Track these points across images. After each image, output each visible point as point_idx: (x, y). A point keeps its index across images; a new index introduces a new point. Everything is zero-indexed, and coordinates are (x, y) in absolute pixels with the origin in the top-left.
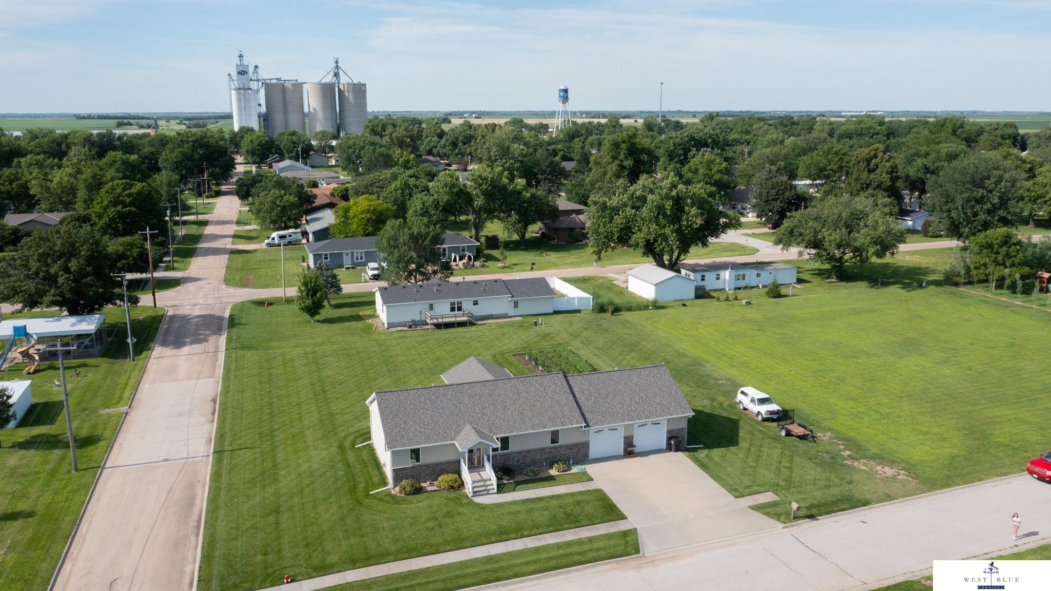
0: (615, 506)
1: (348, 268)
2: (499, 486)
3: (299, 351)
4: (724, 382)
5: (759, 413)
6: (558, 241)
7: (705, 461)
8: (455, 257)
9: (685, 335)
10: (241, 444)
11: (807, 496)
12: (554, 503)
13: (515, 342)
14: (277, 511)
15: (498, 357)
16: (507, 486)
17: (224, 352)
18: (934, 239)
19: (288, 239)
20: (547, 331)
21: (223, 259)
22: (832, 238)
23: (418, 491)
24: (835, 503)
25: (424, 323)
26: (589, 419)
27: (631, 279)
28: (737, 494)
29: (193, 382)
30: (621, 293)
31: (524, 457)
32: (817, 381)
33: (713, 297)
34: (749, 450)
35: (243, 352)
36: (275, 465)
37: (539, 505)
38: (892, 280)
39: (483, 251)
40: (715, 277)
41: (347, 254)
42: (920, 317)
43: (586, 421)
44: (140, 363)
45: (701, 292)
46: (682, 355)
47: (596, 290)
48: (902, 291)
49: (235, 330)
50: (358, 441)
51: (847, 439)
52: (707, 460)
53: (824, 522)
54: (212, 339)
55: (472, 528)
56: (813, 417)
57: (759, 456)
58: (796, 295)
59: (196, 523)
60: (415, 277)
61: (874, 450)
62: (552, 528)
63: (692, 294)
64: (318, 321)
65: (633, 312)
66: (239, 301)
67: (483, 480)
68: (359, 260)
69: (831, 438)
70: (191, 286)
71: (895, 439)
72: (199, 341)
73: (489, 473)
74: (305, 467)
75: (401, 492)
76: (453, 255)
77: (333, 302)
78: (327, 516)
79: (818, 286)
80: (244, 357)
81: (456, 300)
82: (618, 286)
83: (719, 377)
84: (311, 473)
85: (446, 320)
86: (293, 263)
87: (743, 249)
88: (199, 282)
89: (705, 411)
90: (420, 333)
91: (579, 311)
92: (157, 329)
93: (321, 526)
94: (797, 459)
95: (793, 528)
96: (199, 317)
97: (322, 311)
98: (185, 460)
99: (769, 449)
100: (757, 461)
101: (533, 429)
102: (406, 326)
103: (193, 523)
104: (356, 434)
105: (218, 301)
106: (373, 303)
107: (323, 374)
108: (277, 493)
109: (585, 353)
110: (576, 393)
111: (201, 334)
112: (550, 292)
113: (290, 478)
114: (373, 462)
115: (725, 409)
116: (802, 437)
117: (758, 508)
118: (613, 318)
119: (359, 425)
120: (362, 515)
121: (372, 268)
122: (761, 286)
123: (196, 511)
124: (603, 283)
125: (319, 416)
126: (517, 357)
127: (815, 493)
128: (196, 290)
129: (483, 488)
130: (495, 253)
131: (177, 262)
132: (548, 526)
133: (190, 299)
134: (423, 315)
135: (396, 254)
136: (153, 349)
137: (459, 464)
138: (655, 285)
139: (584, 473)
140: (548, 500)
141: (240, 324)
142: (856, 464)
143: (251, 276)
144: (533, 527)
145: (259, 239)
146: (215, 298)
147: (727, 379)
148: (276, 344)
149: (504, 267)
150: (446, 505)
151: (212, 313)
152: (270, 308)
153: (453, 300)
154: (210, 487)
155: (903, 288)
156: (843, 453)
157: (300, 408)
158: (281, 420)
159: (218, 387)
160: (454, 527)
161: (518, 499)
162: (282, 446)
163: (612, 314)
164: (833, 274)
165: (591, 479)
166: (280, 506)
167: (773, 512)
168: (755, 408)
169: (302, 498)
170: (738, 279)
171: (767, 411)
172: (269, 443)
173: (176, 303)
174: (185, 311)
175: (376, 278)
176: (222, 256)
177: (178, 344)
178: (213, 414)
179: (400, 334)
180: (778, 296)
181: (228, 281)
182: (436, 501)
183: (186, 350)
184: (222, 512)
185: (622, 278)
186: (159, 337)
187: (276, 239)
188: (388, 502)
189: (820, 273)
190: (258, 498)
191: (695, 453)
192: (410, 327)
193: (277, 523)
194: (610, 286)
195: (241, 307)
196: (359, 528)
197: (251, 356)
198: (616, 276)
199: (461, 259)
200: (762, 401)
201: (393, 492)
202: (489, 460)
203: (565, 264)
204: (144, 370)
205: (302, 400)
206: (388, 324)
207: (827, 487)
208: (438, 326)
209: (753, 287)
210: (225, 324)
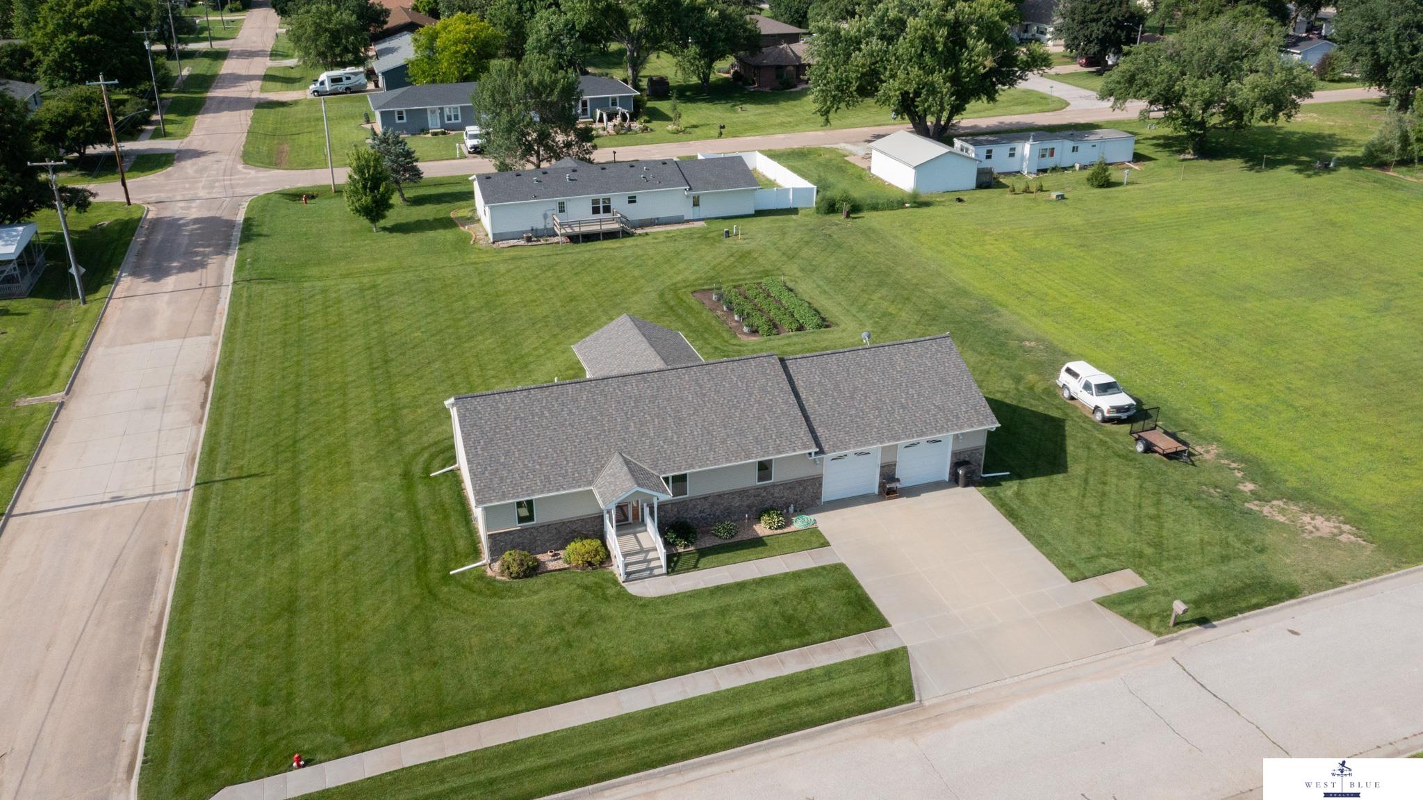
0: (868, 599)
1: (435, 134)
2: (669, 558)
3: (350, 284)
4: (1033, 344)
5: (1097, 408)
6: (759, 86)
7: (1015, 504)
8: (601, 115)
9: (965, 255)
10: (242, 467)
11: (1193, 576)
12: (764, 593)
13: (694, 267)
14: (290, 608)
15: (669, 296)
16: (683, 558)
17: (230, 287)
18: (1335, 85)
19: (346, 83)
20: (747, 247)
21: (244, 117)
22: (1197, 90)
23: (533, 570)
24: (1240, 592)
25: (552, 233)
26: (822, 440)
27: (875, 154)
28: (1074, 574)
29: (176, 343)
30: (860, 178)
31: (712, 505)
32: (1185, 344)
33: (1004, 186)
34: (1086, 481)
35: (261, 286)
36: (295, 511)
37: (739, 599)
38: (1280, 157)
39: (644, 103)
40: (1008, 152)
41: (433, 112)
42: (1333, 224)
43: (818, 444)
44: (94, 307)
45: (986, 179)
46: (963, 293)
47: (822, 174)
48: (1300, 177)
49: (250, 247)
50: (437, 462)
51: (1242, 459)
52: (1017, 502)
53: (1227, 631)
54: (214, 261)
55: (625, 649)
56: (1184, 415)
57: (1104, 494)
58: (1133, 183)
59: (152, 633)
60: (538, 153)
61: (1293, 482)
62: (762, 648)
63: (972, 182)
64: (384, 229)
65: (880, 213)
66: (262, 193)
67: (642, 551)
68: (453, 121)
69: (1218, 456)
70: (188, 166)
71: (1325, 459)
72: (191, 267)
73: (651, 536)
74: (344, 516)
75: (502, 573)
76: (598, 112)
77: (410, 194)
78: (375, 621)
79: (1164, 167)
80: (261, 295)
81: (601, 196)
82: (854, 166)
83: (1023, 334)
84: (354, 528)
85: (586, 229)
86: (353, 123)
87: (1043, 102)
88: (202, 159)
89: (1007, 401)
90: (546, 250)
91: (794, 211)
92: (127, 244)
93: (364, 641)
94: (1167, 499)
95: (1175, 642)
96: (196, 221)
97: (389, 213)
98: (146, 499)
99: (1119, 477)
100: (1101, 504)
101: (728, 460)
102: (522, 238)
103: (148, 632)
104: (433, 449)
105: (230, 193)
106: (470, 195)
107: (387, 328)
108: (293, 572)
109: (807, 288)
110: (801, 390)
111: (197, 254)
112: (749, 178)
113: (318, 540)
114: (459, 508)
115: (1040, 399)
116: (1173, 456)
117: (1111, 603)
118: (849, 223)
119: (440, 429)
120: (435, 619)
121: (471, 135)
122: (1077, 166)
123: (155, 606)
124: (831, 160)
125: (374, 410)
126: (698, 295)
127: (1203, 572)
128: (196, 171)
129: (643, 566)
130: (664, 106)
131: (172, 122)
132: (755, 643)
133: (185, 189)
134: (549, 220)
135: (505, 118)
136: (119, 280)
137: (603, 520)
138: (915, 168)
139: (814, 532)
140: (753, 587)
141: (260, 235)
142: (1266, 510)
143: (286, 147)
144: (729, 645)
145: (302, 83)
146: (224, 187)
147: (1037, 340)
148: (314, 271)
149: (678, 132)
150: (580, 599)
151: (218, 215)
152: (312, 204)
153: (595, 196)
154: (183, 557)
155: (1299, 171)
156: (1241, 487)
157: (345, 395)
158: (311, 419)
159: (214, 354)
160: (593, 646)
161: (702, 586)
162: (310, 473)
163: (848, 216)
164: (1190, 146)
165: (826, 544)
166: (297, 598)
167: (1137, 612)
168: (1091, 400)
169: (335, 582)
170: (1043, 156)
171: (1113, 407)
172: (289, 465)
173: (163, 196)
174: (176, 211)
175: (477, 151)
176: (243, 112)
177: (158, 273)
178: (203, 406)
179: (512, 253)
180: (1107, 184)
181: (250, 157)
182: (564, 591)
183: (170, 282)
184: (198, 610)
185: (860, 150)
186: (130, 258)
187: (326, 83)
188: (480, 593)
189: (1167, 144)
190: (261, 581)
191: (998, 489)
192: (529, 239)
193: (290, 634)
194: (840, 165)
195: (264, 204)
196: (430, 648)
197: (274, 294)
198: (849, 147)
199: (610, 119)
200: (1104, 389)
201: (489, 573)
202: (652, 514)
203: (771, 126)
204: (99, 320)
205: (349, 379)
206: (494, 235)
207: (1225, 559)
208: (574, 239)
209: (1065, 169)
210: (237, 234)
